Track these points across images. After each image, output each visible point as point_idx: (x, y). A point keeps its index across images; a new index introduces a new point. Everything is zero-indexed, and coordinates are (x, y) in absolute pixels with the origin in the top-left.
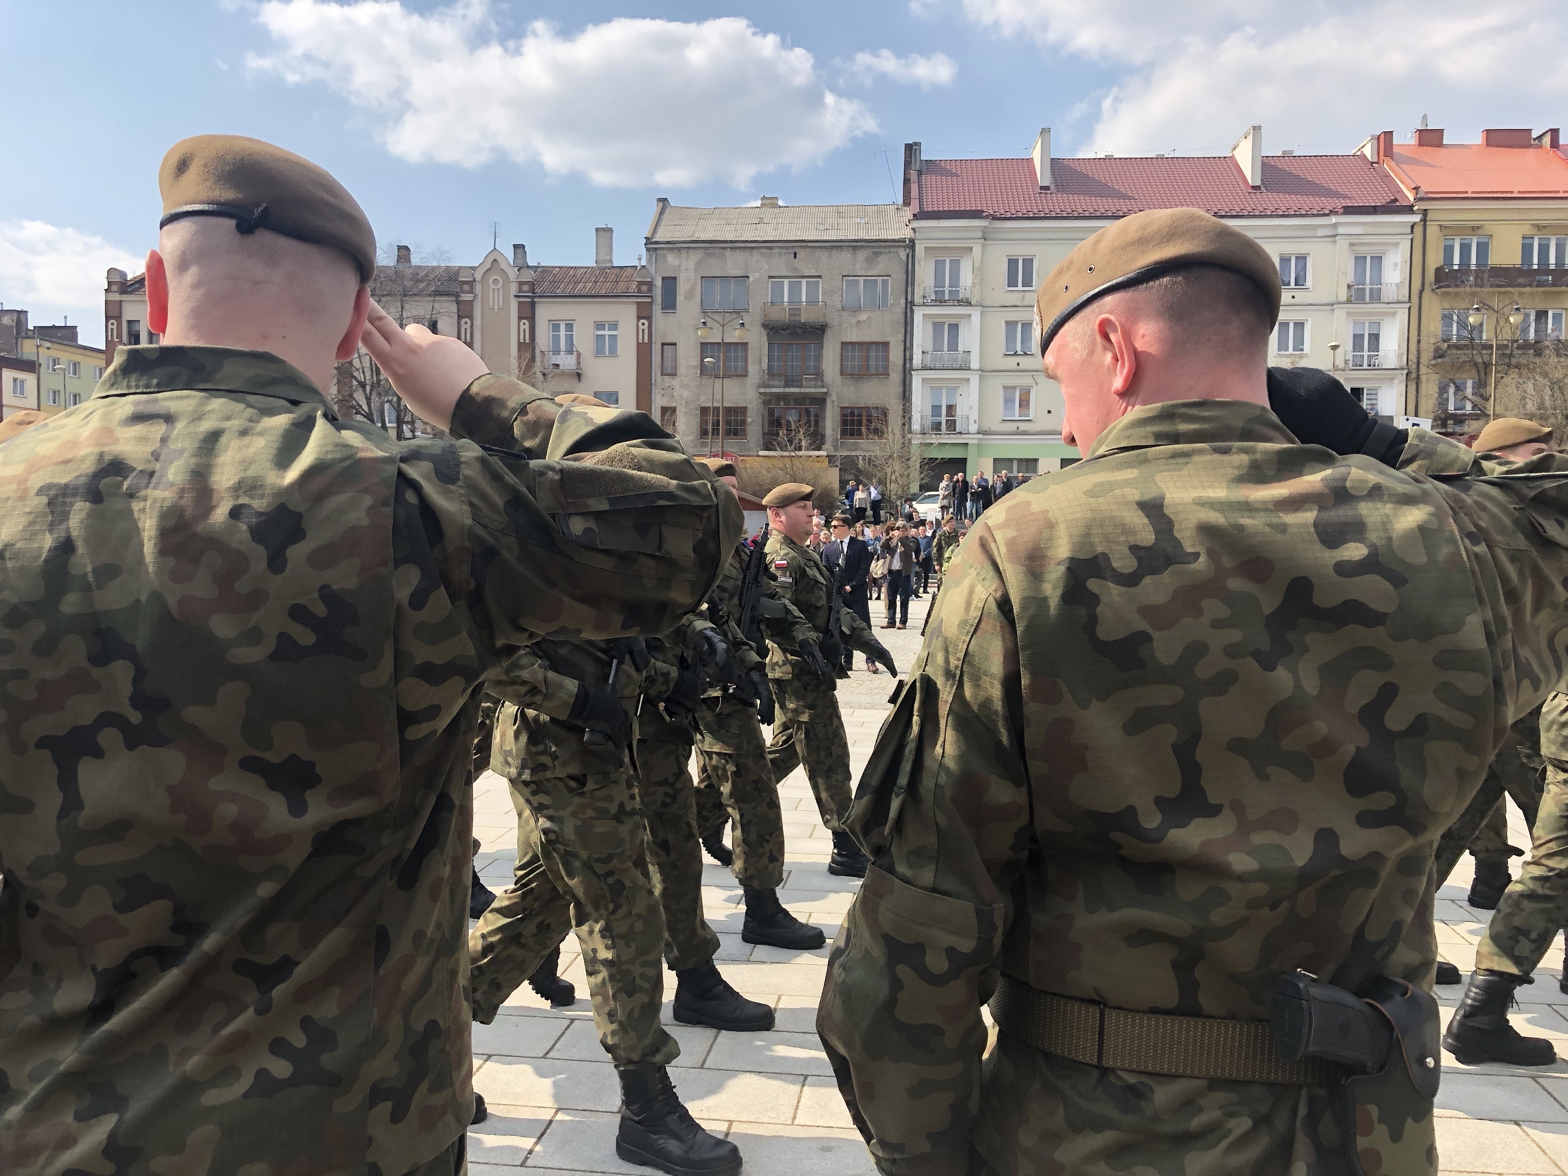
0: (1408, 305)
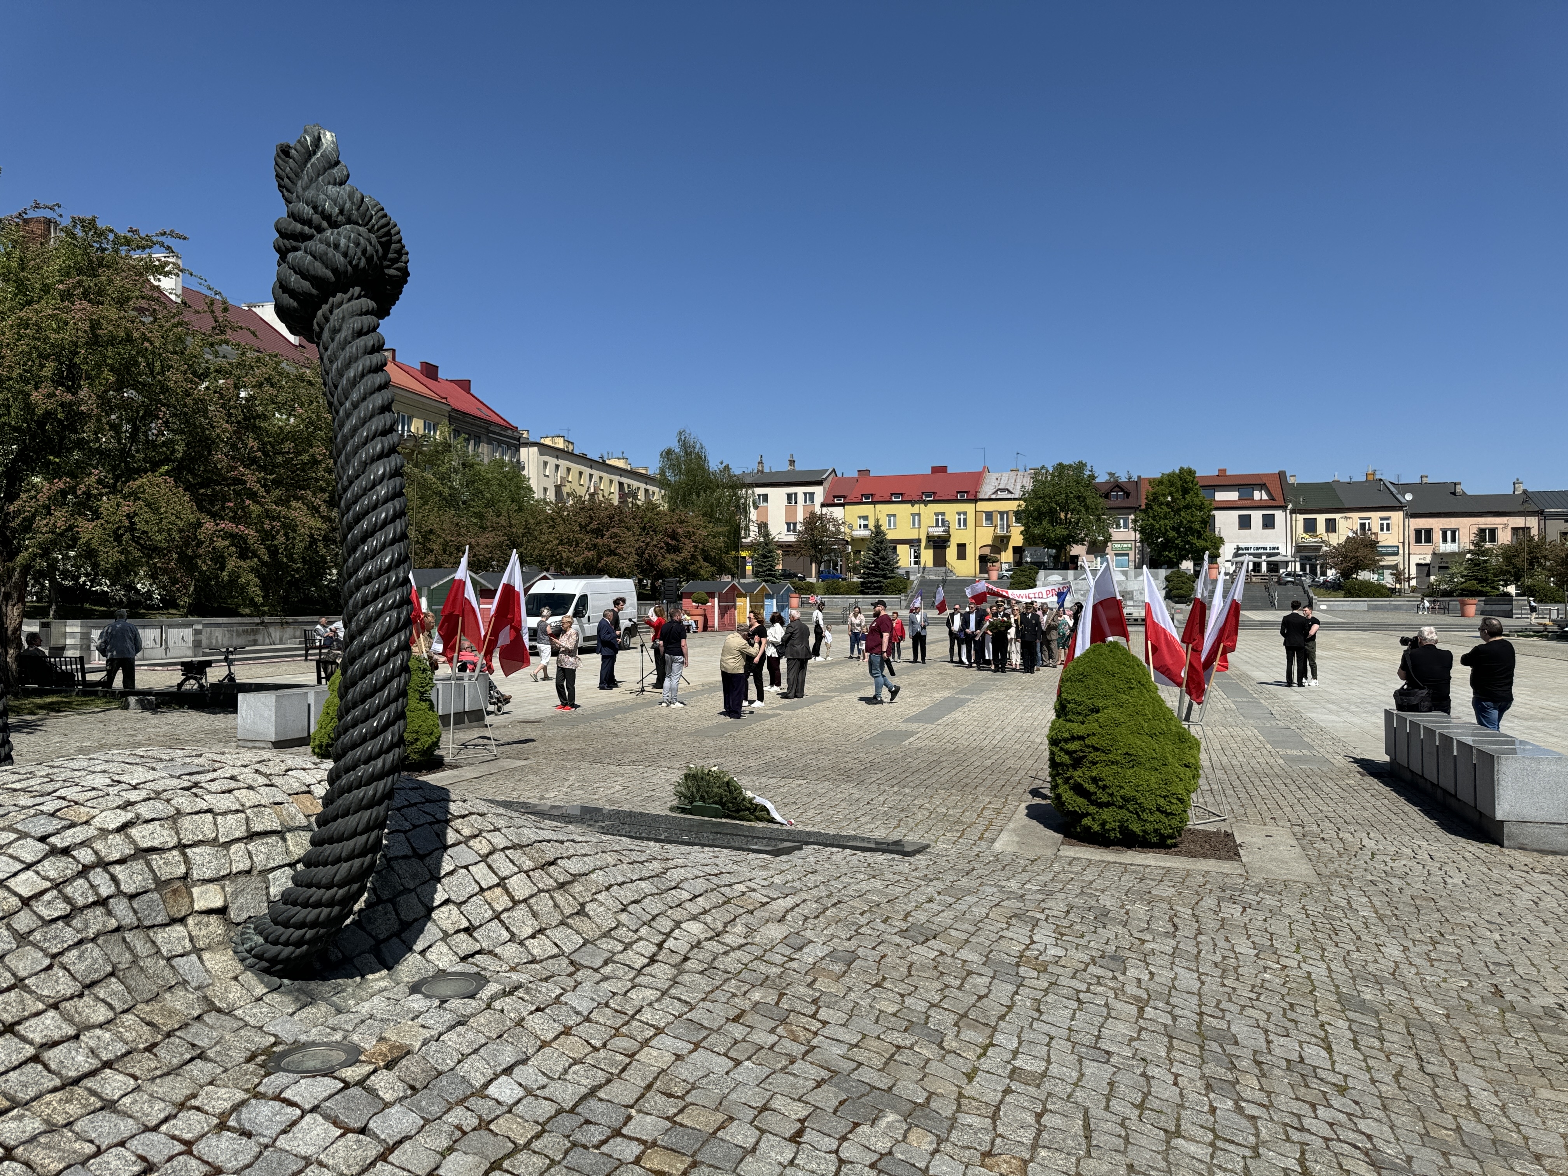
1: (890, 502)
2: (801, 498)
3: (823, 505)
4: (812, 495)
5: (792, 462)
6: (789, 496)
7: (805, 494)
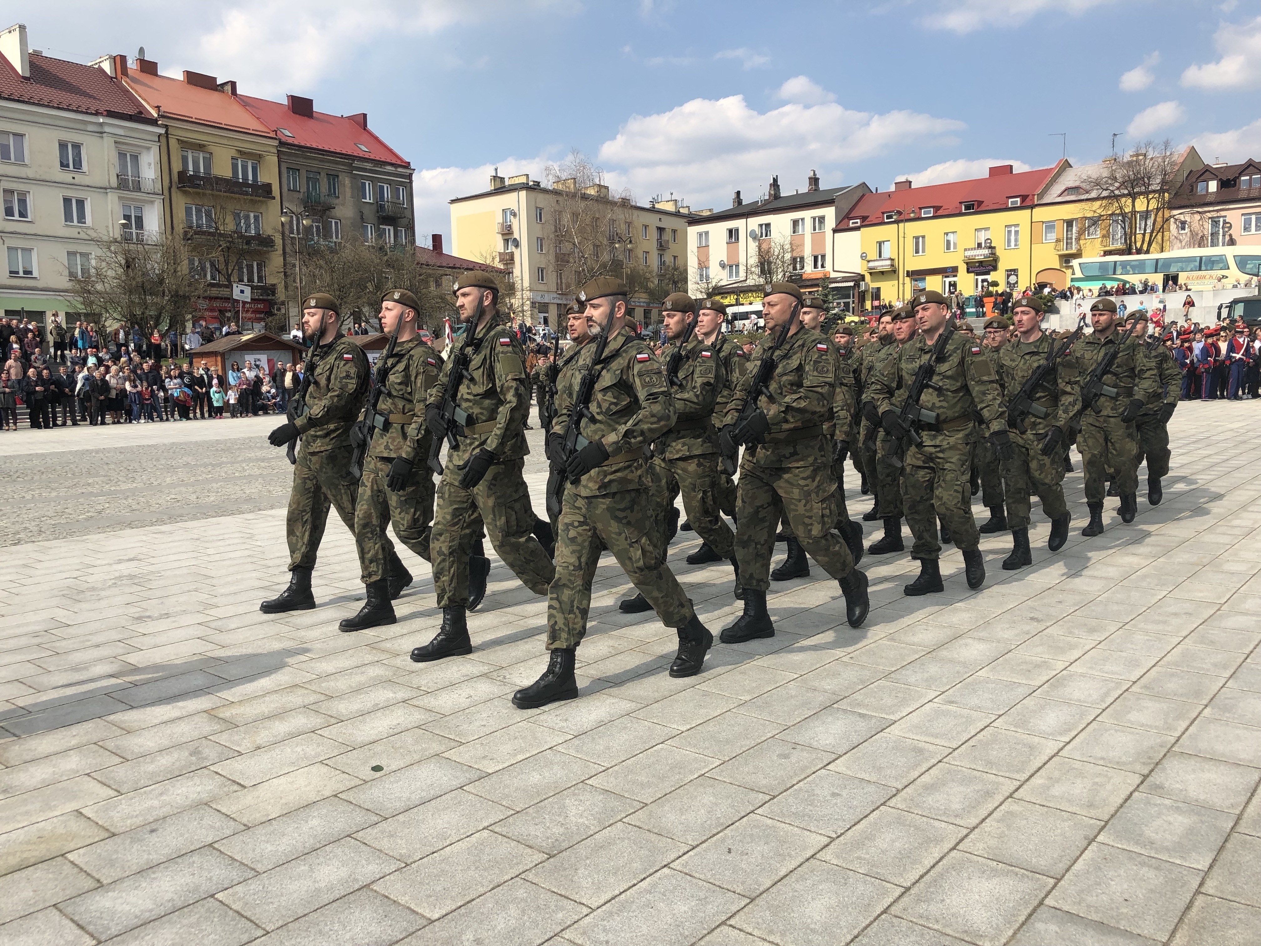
0: (162, 197)
1: (919, 219)
2: (808, 223)
3: (835, 231)
4: (822, 219)
5: (814, 181)
6: (795, 223)
7: (814, 219)
